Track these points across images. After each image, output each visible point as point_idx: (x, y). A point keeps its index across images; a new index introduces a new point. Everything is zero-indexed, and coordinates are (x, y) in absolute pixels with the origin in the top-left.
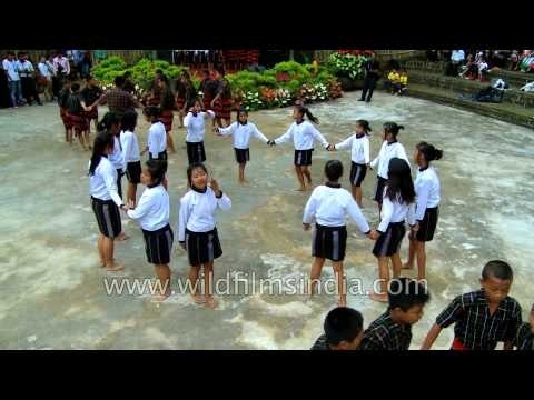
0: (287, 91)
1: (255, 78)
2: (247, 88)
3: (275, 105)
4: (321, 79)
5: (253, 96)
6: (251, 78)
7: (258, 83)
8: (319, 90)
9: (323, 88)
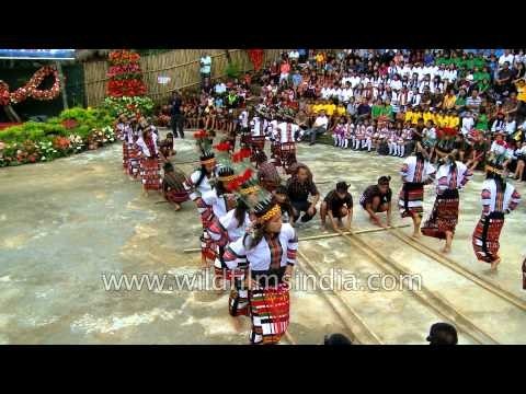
0: (79, 137)
1: (43, 128)
2: (37, 139)
3: (70, 152)
4: (107, 122)
5: (45, 145)
6: (39, 127)
7: (48, 133)
8: (107, 132)
9: (111, 130)
